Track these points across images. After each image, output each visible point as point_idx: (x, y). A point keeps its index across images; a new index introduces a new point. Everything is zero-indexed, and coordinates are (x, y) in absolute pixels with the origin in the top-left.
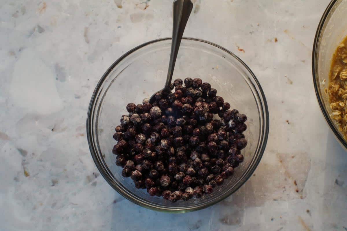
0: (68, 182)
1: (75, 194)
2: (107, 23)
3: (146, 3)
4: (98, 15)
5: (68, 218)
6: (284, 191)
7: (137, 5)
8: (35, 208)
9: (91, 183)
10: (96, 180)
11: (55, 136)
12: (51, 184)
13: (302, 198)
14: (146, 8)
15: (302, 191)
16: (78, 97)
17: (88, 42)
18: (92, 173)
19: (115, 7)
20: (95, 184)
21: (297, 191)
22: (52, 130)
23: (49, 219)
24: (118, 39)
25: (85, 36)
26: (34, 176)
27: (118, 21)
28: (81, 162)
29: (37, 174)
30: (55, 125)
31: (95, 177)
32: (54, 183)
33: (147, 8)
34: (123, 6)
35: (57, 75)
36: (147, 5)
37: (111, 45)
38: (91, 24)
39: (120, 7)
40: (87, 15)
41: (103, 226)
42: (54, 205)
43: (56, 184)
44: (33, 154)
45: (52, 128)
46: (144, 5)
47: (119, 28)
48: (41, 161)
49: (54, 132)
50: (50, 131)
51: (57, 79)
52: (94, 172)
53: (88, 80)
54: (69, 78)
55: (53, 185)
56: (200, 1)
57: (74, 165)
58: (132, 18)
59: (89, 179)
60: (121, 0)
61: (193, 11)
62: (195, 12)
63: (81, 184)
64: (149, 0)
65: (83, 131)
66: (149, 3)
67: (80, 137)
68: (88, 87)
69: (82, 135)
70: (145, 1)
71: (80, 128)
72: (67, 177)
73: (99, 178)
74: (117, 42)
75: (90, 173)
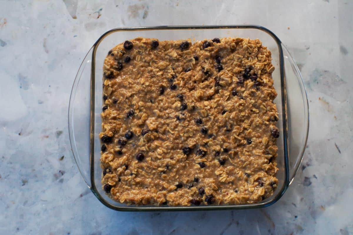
0: (37, 181)
1: (44, 192)
2: (63, 33)
3: (99, 12)
4: (55, 27)
5: (39, 214)
7: (90, 15)
8: (8, 207)
9: (58, 180)
10: (62, 177)
11: (23, 140)
12: (22, 184)
14: (98, 17)
16: (41, 103)
17: (47, 52)
18: (59, 171)
19: (71, 18)
20: (62, 181)
22: (19, 134)
23: (22, 216)
24: (75, 47)
25: (44, 46)
26: (5, 178)
27: (74, 30)
28: (48, 161)
29: (9, 175)
30: (22, 130)
31: (61, 174)
32: (24, 183)
33: (100, 17)
34: (77, 16)
35: (21, 84)
36: (100, 14)
37: (69, 53)
38: (49, 35)
39: (75, 18)
40: (44, 27)
41: (72, 219)
42: (25, 203)
43: (26, 184)
44: (3, 157)
45: (19, 133)
46: (97, 15)
47: (75, 37)
48: (11, 163)
49: (21, 136)
50: (18, 135)
51: (21, 87)
52: (61, 170)
53: (50, 86)
54: (32, 86)
55: (24, 185)
56: (148, 8)
57: (41, 164)
58: (86, 27)
59: (56, 176)
60: (76, 11)
61: (142, 17)
62: (144, 18)
63: (49, 182)
64: (101, 10)
65: (48, 133)
66: (102, 12)
67: (46, 139)
68: (50, 92)
69: (47, 137)
70: (98, 10)
71: (45, 131)
72: (36, 176)
73: (65, 175)
74: (74, 50)
75: (56, 172)
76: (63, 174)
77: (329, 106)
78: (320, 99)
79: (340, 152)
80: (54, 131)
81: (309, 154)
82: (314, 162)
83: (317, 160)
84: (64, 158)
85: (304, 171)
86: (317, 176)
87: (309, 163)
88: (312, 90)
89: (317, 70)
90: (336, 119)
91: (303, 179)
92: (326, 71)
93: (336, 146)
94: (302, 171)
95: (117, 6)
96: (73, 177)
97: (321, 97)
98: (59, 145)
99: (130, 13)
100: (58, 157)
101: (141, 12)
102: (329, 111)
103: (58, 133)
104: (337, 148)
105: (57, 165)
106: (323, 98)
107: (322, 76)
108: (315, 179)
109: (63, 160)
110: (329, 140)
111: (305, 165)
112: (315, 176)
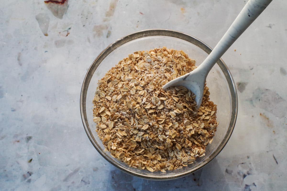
0: (7, 180)
1: (13, 190)
2: (36, 49)
3: (68, 31)
4: (28, 42)
6: (184, 180)
7: (60, 33)
9: (26, 180)
10: (30, 177)
13: (199, 185)
14: (67, 35)
15: (199, 180)
16: (14, 110)
17: (21, 65)
18: (27, 172)
19: (43, 35)
20: (29, 181)
21: (195, 180)
24: (45, 61)
25: (19, 60)
27: (45, 46)
28: (18, 163)
31: (29, 175)
33: (68, 35)
34: (48, 33)
36: (69, 32)
37: (40, 66)
38: (23, 50)
39: (46, 35)
40: (19, 43)
46: (66, 33)
47: (46, 53)
52: (29, 171)
53: (22, 96)
54: (6, 95)
56: (111, 28)
57: (12, 166)
58: (56, 44)
59: (24, 177)
60: (47, 29)
61: (106, 36)
62: (107, 37)
63: (18, 181)
64: (70, 29)
65: (18, 139)
66: (70, 31)
67: (17, 144)
68: (22, 101)
69: (18, 141)
70: (67, 29)
71: (16, 136)
72: (7, 176)
73: (33, 175)
74: (45, 64)
75: (25, 173)
76: (30, 175)
77: (268, 122)
78: (261, 114)
79: (277, 163)
80: (25, 136)
81: (250, 164)
82: (254, 172)
83: (256, 169)
84: (32, 161)
85: (245, 179)
86: (256, 184)
87: (250, 172)
88: (254, 106)
89: (259, 89)
90: (275, 133)
91: (244, 186)
92: (267, 90)
93: (274, 157)
94: (243, 179)
95: (84, 26)
96: (39, 178)
97: (262, 113)
98: (28, 149)
99: (95, 33)
100: (27, 160)
101: (105, 32)
102: (268, 126)
103: (28, 139)
104: (275, 159)
105: (26, 167)
106: (264, 113)
107: (263, 94)
108: (254, 186)
109: (31, 162)
110: (268, 152)
111: (246, 174)
112: (254, 184)
